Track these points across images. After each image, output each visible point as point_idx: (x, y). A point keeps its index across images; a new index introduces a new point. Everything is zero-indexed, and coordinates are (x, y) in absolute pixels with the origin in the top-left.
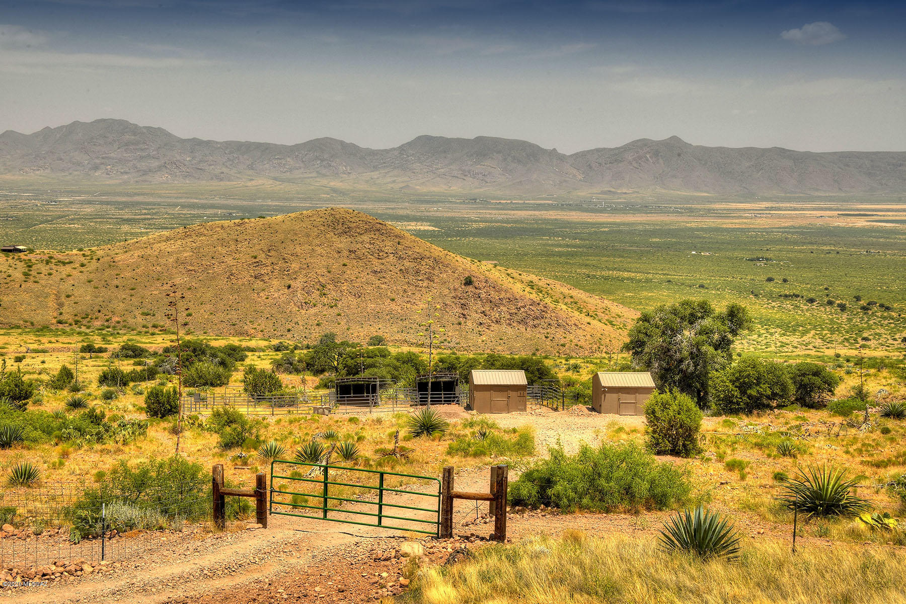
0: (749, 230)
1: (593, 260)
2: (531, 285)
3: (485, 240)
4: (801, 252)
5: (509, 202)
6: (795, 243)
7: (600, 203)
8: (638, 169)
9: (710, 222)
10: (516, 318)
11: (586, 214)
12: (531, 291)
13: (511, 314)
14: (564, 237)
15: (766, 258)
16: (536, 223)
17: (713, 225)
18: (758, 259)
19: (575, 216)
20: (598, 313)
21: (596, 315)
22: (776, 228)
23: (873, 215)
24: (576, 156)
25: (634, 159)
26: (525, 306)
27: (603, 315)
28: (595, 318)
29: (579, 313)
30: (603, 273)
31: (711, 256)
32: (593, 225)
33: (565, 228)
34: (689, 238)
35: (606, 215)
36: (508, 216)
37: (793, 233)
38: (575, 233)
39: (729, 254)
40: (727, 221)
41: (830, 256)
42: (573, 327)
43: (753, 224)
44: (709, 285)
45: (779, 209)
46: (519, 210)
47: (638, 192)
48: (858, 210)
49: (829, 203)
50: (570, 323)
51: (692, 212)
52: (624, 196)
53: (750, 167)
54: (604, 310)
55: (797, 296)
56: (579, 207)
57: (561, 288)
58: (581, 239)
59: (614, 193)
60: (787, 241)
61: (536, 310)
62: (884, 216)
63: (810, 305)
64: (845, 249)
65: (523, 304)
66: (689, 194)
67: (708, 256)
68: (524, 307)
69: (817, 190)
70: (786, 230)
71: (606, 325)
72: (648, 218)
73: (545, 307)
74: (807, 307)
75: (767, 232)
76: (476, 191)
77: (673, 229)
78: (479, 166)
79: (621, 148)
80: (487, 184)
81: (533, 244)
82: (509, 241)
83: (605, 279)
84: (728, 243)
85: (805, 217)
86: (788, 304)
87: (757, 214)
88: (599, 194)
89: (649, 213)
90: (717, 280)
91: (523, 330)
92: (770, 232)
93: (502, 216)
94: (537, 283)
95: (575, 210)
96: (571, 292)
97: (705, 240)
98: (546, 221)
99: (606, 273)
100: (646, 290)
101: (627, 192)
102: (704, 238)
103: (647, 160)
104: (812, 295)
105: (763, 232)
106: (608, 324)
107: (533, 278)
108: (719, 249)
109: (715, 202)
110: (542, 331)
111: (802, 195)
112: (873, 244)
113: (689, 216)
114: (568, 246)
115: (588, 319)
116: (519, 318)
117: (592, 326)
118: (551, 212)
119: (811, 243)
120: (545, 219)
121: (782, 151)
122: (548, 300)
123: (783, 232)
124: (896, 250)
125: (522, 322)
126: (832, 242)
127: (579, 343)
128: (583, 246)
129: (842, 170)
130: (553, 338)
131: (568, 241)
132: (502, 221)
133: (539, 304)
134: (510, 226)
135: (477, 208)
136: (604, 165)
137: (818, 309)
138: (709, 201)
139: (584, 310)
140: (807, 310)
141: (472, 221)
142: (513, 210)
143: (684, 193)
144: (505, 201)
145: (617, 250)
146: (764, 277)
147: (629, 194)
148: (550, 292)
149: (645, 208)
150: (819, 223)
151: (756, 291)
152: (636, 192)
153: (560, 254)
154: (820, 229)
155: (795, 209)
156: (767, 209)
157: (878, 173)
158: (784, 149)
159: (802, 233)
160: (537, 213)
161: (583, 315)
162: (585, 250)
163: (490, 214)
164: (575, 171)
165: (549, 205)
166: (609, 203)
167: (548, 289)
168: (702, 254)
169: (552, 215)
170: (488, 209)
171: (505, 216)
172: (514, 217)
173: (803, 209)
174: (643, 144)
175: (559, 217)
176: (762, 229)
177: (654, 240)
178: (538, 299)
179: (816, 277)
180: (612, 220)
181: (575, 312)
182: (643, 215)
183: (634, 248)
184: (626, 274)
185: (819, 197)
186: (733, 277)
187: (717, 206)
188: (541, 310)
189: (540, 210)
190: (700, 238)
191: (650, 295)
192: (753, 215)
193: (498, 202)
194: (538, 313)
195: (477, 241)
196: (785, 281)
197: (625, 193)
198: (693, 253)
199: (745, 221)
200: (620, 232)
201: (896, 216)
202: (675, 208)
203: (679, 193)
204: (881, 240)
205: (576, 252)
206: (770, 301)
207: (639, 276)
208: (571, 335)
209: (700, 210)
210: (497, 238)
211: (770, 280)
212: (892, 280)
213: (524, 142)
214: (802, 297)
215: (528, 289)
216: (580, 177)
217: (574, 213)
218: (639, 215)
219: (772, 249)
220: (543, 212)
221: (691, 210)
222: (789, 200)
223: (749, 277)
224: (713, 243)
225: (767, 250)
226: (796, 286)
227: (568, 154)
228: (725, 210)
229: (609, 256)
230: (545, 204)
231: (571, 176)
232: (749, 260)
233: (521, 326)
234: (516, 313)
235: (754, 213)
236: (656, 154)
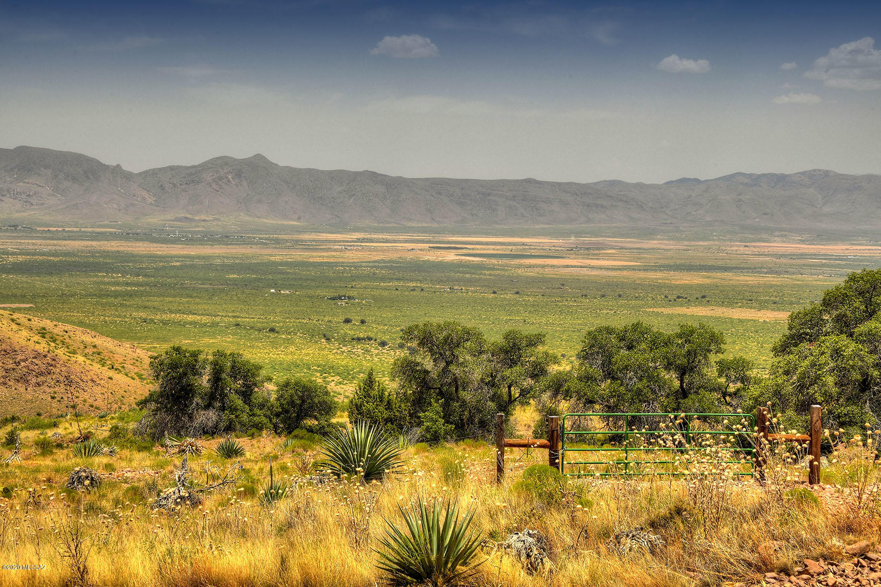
0: (336, 264)
1: (156, 301)
2: (43, 333)
3: (23, 278)
4: (386, 289)
5: (60, 229)
6: (383, 279)
7: (174, 232)
8: (218, 191)
9: (298, 255)
10: (14, 375)
11: (155, 245)
12: (41, 340)
13: (7, 371)
14: (124, 273)
15: (348, 297)
16: (92, 256)
17: (299, 259)
18: (340, 298)
19: (141, 248)
20: (125, 366)
21: (123, 367)
22: (366, 262)
23: (462, 248)
24: (145, 174)
25: (214, 180)
26: (27, 360)
27: (132, 367)
28: (120, 371)
29: (100, 366)
30: (164, 316)
31: (290, 295)
32: (162, 258)
33: (128, 262)
34: (270, 274)
35: (180, 246)
36: (57, 248)
37: (382, 268)
38: (139, 268)
39: (311, 292)
40: (315, 254)
41: (415, 293)
42: (90, 384)
43: (342, 257)
44: (282, 327)
45: (371, 241)
46: (72, 240)
47: (219, 220)
48: (449, 242)
49: (421, 235)
50: (85, 379)
51: (279, 243)
52: (203, 224)
53: (341, 193)
54: (134, 361)
55: (370, 339)
56: (148, 237)
57: (82, 336)
58: (146, 276)
59: (191, 220)
60: (373, 277)
61: (41, 364)
62: (473, 249)
63: (380, 348)
64: (430, 285)
65: (23, 357)
66: (275, 222)
67: (287, 295)
68: (25, 360)
69: (410, 220)
70: (376, 264)
71: (133, 379)
72: (228, 251)
73: (54, 360)
74: (377, 351)
75: (355, 267)
76: (16, 215)
77: (254, 263)
78: (21, 184)
79: (199, 166)
80: (33, 207)
81: (87, 281)
82: (55, 279)
83: (164, 324)
84: (312, 280)
85: (396, 250)
86: (359, 349)
87: (347, 246)
88: (173, 221)
89: (230, 244)
90: (291, 323)
91: (22, 390)
92: (359, 267)
93: (50, 247)
94: (52, 330)
95: (142, 240)
96: (95, 340)
97: (288, 276)
98: (106, 254)
99: (166, 317)
100: (209, 336)
101: (207, 219)
102: (288, 273)
103: (229, 181)
104: (385, 338)
105: (351, 266)
106: (137, 378)
107: (48, 324)
108: (302, 287)
109: (305, 232)
110: (48, 390)
111: (395, 225)
112: (458, 281)
113: (275, 248)
114: (127, 284)
115: (111, 373)
116: (16, 375)
117: (114, 381)
118: (113, 243)
119: (398, 279)
120: (104, 252)
121: (374, 175)
122: (61, 352)
123: (372, 267)
124: (479, 286)
125: (23, 379)
126: (420, 278)
127: (95, 404)
128: (147, 284)
129: (435, 198)
130: (62, 398)
131: (129, 278)
132: (49, 254)
133: (45, 356)
134: (58, 259)
135: (18, 237)
136: (179, 185)
137: (387, 353)
138: (299, 231)
139: (108, 362)
140: (377, 355)
141: (8, 253)
142: (65, 240)
143: (270, 221)
144: (55, 229)
145: (187, 288)
146: (341, 318)
147: (207, 221)
148: (67, 340)
149: (225, 239)
150: (410, 256)
151: (328, 334)
152: (217, 219)
153: (116, 295)
154: (410, 263)
155: (387, 241)
156: (359, 240)
157: (469, 202)
158: (375, 173)
159: (391, 268)
160: (94, 243)
161: (106, 368)
162: (148, 288)
163: (34, 244)
164: (144, 193)
165: (111, 233)
166: (185, 232)
167: (65, 337)
168: (282, 292)
169: (113, 246)
170: (32, 238)
171: (54, 248)
172: (64, 248)
173: (395, 241)
174: (222, 163)
175: (122, 249)
176: (350, 263)
177: (231, 276)
178: (46, 350)
179: (396, 317)
180: (185, 253)
181: (95, 364)
182: (223, 246)
183: (205, 286)
184: (190, 318)
185: (413, 227)
186: (310, 319)
187: (306, 237)
188: (48, 363)
189: (99, 240)
190: (283, 273)
191: (211, 341)
192: (343, 247)
193: (46, 229)
194: (43, 368)
195: (12, 278)
196: (363, 322)
197: (204, 221)
198: (273, 291)
199: (334, 254)
200: (193, 267)
201: (485, 249)
202: (260, 238)
203: (265, 220)
204: (467, 276)
205: (137, 291)
206: (341, 346)
207: (205, 319)
208: (86, 393)
209: (287, 241)
210: (38, 274)
211: (347, 321)
212: (469, 319)
213: (80, 156)
214: (376, 340)
215: (37, 338)
216: (151, 200)
217: (140, 244)
218: (217, 246)
219: (357, 286)
220: (102, 243)
221: (277, 241)
222: (383, 230)
223: (326, 319)
224: (296, 279)
225: (352, 287)
226: (373, 328)
227: (136, 171)
228: (314, 241)
229: (175, 296)
230: (106, 233)
231: (139, 199)
232: (330, 299)
233: (20, 385)
234: (14, 369)
235: (344, 245)
236: (239, 174)
